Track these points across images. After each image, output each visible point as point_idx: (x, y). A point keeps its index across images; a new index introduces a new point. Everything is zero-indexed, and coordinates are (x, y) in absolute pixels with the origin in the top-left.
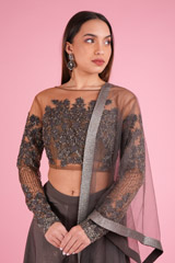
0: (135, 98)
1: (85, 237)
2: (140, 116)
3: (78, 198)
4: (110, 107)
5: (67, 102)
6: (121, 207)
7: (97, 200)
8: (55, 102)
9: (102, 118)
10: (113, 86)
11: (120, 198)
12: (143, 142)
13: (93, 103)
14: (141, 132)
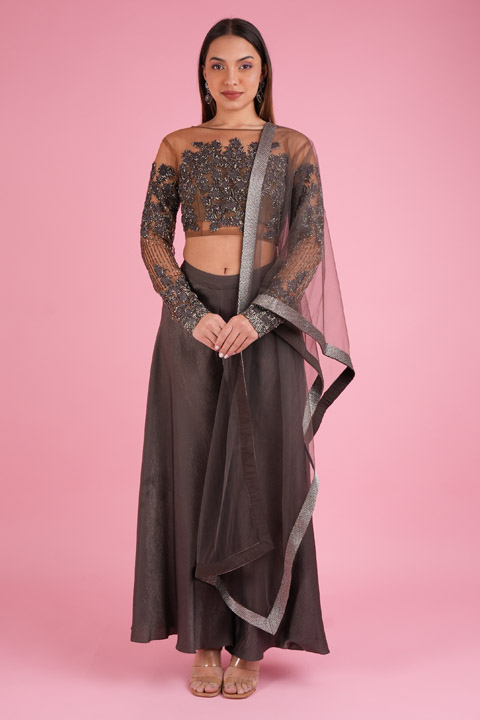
0: (309, 143)
1: (250, 328)
2: (317, 169)
3: (238, 276)
4: (278, 152)
5: (216, 145)
6: (295, 290)
7: (262, 279)
8: (198, 144)
9: (269, 165)
10: (278, 127)
11: (293, 277)
12: (320, 202)
13: (255, 146)
14: (318, 189)
